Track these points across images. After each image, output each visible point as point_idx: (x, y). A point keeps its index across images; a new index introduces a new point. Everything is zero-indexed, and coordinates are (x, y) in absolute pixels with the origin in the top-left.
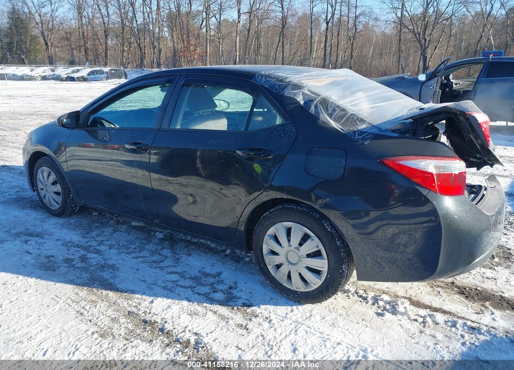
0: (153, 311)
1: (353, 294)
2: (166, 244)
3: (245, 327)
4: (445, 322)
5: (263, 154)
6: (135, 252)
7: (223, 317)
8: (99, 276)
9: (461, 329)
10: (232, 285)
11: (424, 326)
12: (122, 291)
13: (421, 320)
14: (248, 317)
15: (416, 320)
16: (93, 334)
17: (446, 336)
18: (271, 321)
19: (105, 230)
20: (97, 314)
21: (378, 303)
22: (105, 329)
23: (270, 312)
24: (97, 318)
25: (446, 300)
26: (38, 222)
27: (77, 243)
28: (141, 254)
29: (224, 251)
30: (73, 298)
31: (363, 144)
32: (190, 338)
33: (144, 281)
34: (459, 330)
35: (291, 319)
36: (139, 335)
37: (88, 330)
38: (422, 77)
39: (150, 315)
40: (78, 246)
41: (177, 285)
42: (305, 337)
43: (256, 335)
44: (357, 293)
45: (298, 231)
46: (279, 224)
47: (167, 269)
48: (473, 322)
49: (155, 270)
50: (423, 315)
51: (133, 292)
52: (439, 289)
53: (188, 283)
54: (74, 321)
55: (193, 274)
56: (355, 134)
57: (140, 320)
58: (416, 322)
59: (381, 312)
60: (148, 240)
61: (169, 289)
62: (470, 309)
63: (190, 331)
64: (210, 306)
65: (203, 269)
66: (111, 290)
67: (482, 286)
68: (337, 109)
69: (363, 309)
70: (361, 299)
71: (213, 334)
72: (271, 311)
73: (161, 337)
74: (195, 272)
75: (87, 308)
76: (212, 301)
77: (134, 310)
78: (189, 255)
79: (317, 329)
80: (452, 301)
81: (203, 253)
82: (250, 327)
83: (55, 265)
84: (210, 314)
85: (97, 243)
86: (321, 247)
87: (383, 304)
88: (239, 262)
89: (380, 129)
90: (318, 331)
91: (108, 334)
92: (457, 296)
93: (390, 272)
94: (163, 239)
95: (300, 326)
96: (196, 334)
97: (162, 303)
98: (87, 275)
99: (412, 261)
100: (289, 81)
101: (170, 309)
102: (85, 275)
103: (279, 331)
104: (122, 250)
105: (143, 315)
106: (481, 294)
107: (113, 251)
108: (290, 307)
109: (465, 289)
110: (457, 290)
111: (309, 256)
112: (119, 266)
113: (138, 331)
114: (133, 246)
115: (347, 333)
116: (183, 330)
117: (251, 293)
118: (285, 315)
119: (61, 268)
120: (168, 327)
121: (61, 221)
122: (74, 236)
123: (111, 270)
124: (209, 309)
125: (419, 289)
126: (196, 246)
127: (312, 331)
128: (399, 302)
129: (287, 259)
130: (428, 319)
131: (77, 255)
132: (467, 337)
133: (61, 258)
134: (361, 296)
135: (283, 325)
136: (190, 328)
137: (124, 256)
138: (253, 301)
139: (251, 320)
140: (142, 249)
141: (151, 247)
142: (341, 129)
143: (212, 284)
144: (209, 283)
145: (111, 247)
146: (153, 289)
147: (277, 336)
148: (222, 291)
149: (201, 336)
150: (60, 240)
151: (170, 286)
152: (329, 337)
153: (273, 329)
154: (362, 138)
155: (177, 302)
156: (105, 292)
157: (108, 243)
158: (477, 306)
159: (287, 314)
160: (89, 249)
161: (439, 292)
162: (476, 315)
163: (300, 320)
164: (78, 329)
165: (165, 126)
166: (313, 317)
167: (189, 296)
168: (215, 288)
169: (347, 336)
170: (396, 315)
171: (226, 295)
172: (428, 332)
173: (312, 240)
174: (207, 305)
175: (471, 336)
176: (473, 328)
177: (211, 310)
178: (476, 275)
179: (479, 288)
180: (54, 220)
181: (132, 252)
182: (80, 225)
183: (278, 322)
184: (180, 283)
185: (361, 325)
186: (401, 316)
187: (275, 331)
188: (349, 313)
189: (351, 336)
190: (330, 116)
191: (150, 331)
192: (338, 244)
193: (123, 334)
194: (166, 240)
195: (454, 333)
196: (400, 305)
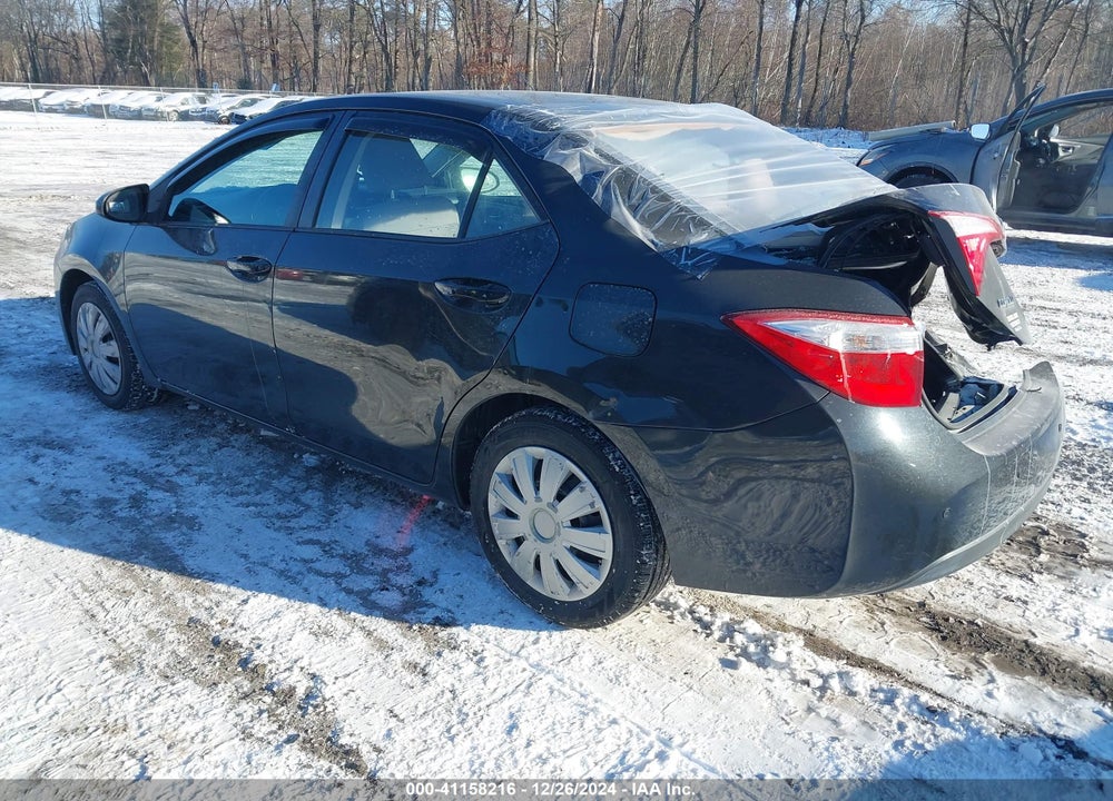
0: (242, 620)
1: (682, 615)
2: (316, 480)
3: (423, 669)
4: (873, 690)
5: (487, 293)
6: (248, 493)
7: (383, 646)
8: (156, 539)
9: (903, 709)
10: (427, 576)
11: (821, 698)
12: (191, 575)
13: (817, 682)
14: (435, 649)
15: (807, 683)
16: (102, 659)
17: (865, 723)
18: (482, 659)
19: (202, 441)
20: (124, 618)
21: (732, 638)
22: (129, 651)
23: (488, 642)
24: (121, 628)
25: (892, 644)
26: (73, 419)
27: (135, 466)
28: (257, 499)
29: (434, 502)
30: (87, 583)
31: (695, 278)
32: (298, 685)
33: (245, 556)
34: (898, 711)
35: (527, 659)
36: (195, 669)
37: (93, 652)
38: (980, 131)
39: (233, 629)
40: (135, 474)
41: (310, 570)
42: (544, 701)
43: (439, 689)
44: (692, 612)
45: (558, 468)
46: (521, 449)
47: (301, 533)
48: (939, 695)
49: (274, 535)
50: (826, 672)
51: (214, 578)
52: (885, 617)
53: (335, 566)
54: (72, 631)
55: (350, 548)
56: (680, 255)
57: (207, 638)
58: (805, 687)
59: (735, 659)
60: (283, 470)
61: (290, 577)
62: (941, 665)
63: (302, 668)
64: (364, 618)
65: (378, 537)
66: (169, 571)
67: (988, 616)
68: (651, 195)
69: (694, 649)
70: (697, 627)
71: (349, 679)
72: (492, 638)
73: (238, 679)
74: (356, 544)
75: (108, 605)
76: (371, 607)
77: (203, 616)
78: (357, 506)
79: (576, 685)
80: (907, 645)
81: (387, 505)
82: (432, 670)
83: (76, 510)
84: (358, 638)
85: (175, 470)
86: (600, 506)
87: (745, 640)
88: (459, 529)
89: (739, 245)
90: (579, 690)
91: (131, 664)
92: (920, 637)
93: (763, 574)
94: (314, 468)
95: (542, 676)
96: (314, 677)
97: (265, 605)
98: (133, 536)
99: (817, 554)
100: (558, 129)
101: (276, 620)
102: (129, 536)
103: (491, 684)
104: (222, 487)
105: (218, 627)
106: (980, 635)
107: (204, 488)
108: (535, 633)
109: (947, 620)
110: (928, 620)
111: (576, 523)
112: (203, 521)
113: (195, 662)
114: (246, 481)
115: (641, 699)
116: (288, 665)
117: (461, 597)
118: (518, 648)
119: (86, 518)
120: (260, 657)
121: (119, 418)
122: (133, 453)
123: (184, 529)
124: (360, 624)
125: (840, 615)
126: (378, 488)
127: (566, 690)
128: (780, 640)
129: (534, 528)
130: (835, 683)
131: (129, 491)
132: (912, 727)
133: (93, 496)
134: (699, 620)
135: (506, 670)
136: (304, 663)
137: (221, 500)
138: (458, 616)
139: (439, 654)
140: (264, 487)
141: (284, 484)
142: (653, 242)
143: (385, 572)
144: (380, 569)
145: (202, 479)
146: (254, 574)
147: (485, 692)
148: (400, 589)
149: (322, 682)
150: (104, 458)
151: (295, 569)
152: (598, 705)
153: (481, 677)
154: (693, 265)
155: (297, 604)
156: (155, 574)
157: (197, 470)
158: (959, 661)
159: (523, 647)
160: (155, 482)
161: (883, 624)
162: (950, 681)
163: (545, 663)
164: (77, 647)
165: (306, 222)
166: (576, 658)
167: (327, 593)
168: (389, 579)
169: (640, 706)
170: (765, 667)
171: (406, 598)
172: (824, 713)
173: (582, 489)
174: (358, 616)
175: (923, 727)
176: (932, 711)
177: (363, 628)
178: (983, 590)
179: (979, 621)
180: (108, 417)
181: (242, 493)
182: (155, 429)
183: (498, 663)
184: (317, 566)
185: (679, 683)
186: (776, 672)
187: (485, 683)
188: (659, 656)
189: (648, 706)
190: (634, 210)
191: (218, 664)
192: (635, 502)
193: (161, 666)
194: (320, 471)
195: (885, 717)
196: (780, 646)
